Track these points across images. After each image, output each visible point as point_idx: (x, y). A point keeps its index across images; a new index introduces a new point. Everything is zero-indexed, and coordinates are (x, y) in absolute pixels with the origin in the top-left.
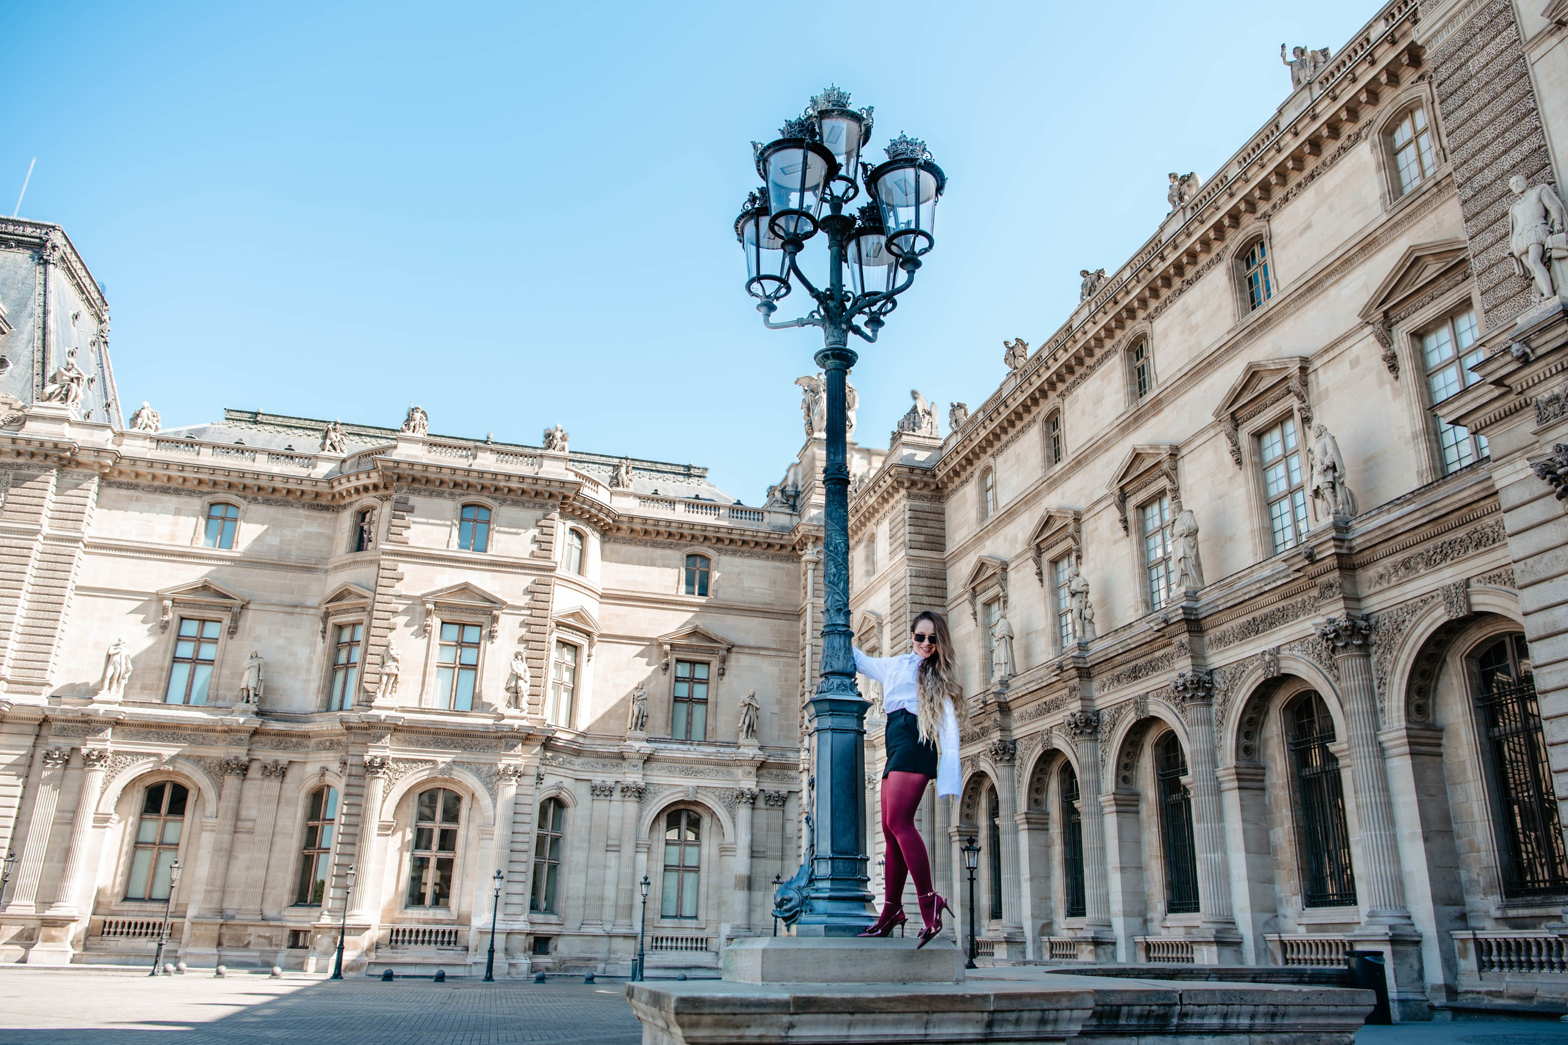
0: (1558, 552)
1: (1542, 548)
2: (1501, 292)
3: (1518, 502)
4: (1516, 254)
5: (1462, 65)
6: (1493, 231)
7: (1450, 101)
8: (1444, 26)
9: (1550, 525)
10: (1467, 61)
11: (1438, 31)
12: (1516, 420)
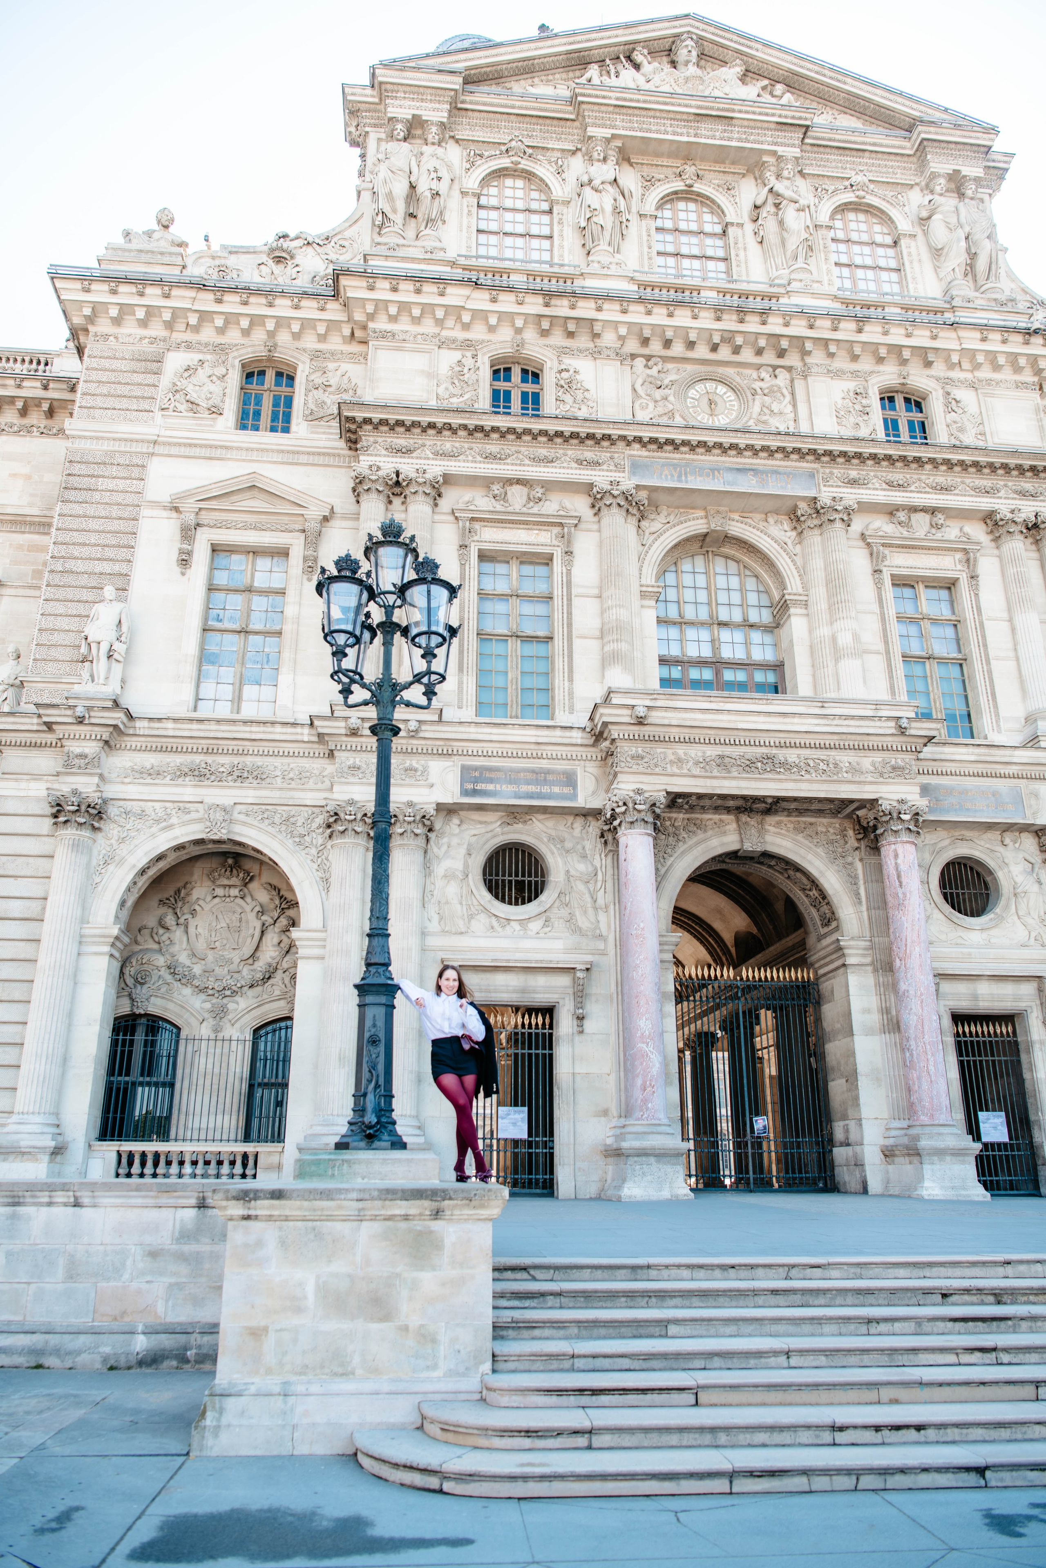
0: (31, 860)
1: (18, 853)
2: (54, 653)
3: (12, 812)
4: (90, 639)
5: (93, 476)
6: (66, 607)
7: (73, 492)
8: (91, 438)
10: (98, 476)
11: (85, 437)
12: (34, 752)
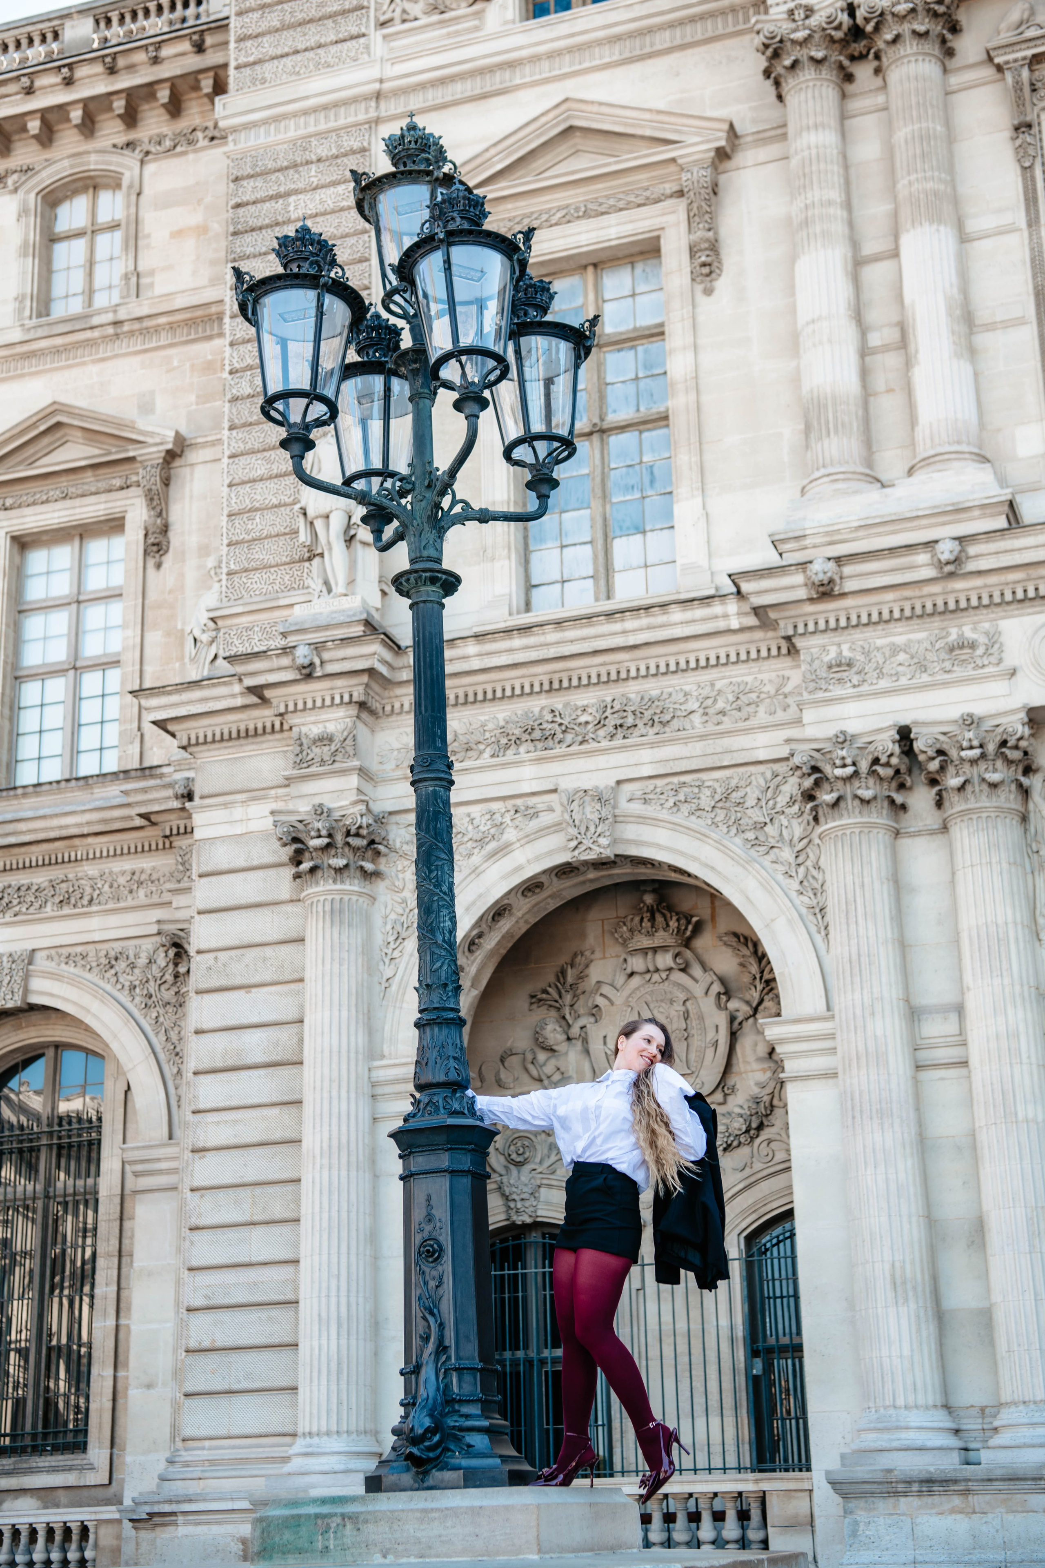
0: (268, 951)
1: (246, 940)
2: (260, 554)
3: (225, 866)
4: (311, 513)
5: (277, 197)
6: (268, 461)
7: (248, 238)
8: (265, 122)
9: (266, 911)
10: (288, 194)
11: (254, 125)
12: (248, 749)
